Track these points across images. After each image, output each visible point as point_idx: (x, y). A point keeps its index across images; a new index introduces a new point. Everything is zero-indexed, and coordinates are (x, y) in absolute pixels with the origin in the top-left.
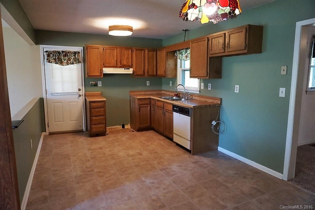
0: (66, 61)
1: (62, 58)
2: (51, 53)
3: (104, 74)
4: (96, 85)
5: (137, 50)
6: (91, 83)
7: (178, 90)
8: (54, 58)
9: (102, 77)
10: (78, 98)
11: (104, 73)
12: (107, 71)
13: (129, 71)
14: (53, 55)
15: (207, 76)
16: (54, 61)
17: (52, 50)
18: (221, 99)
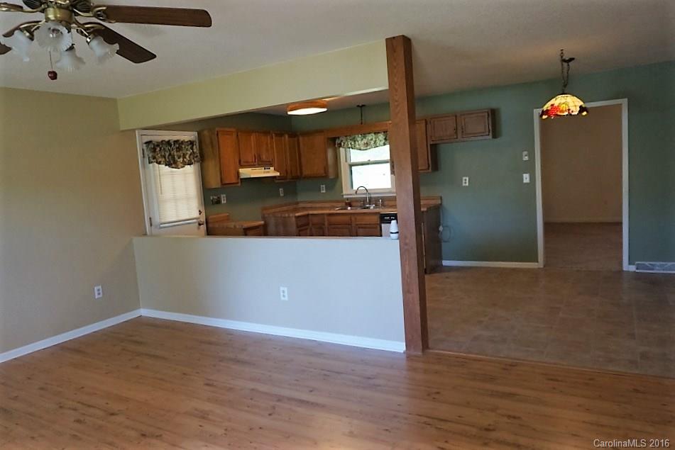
0: (181, 159)
1: (175, 153)
2: (158, 146)
3: (241, 179)
4: (218, 202)
5: (276, 135)
6: (211, 198)
7: (345, 197)
8: (163, 154)
9: (239, 184)
10: (199, 228)
11: (242, 177)
12: (246, 172)
13: (268, 172)
14: (161, 149)
15: (428, 169)
16: (163, 159)
17: (159, 139)
18: (441, 198)
